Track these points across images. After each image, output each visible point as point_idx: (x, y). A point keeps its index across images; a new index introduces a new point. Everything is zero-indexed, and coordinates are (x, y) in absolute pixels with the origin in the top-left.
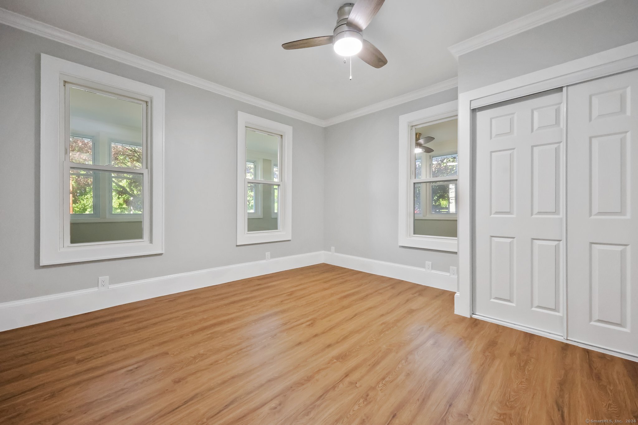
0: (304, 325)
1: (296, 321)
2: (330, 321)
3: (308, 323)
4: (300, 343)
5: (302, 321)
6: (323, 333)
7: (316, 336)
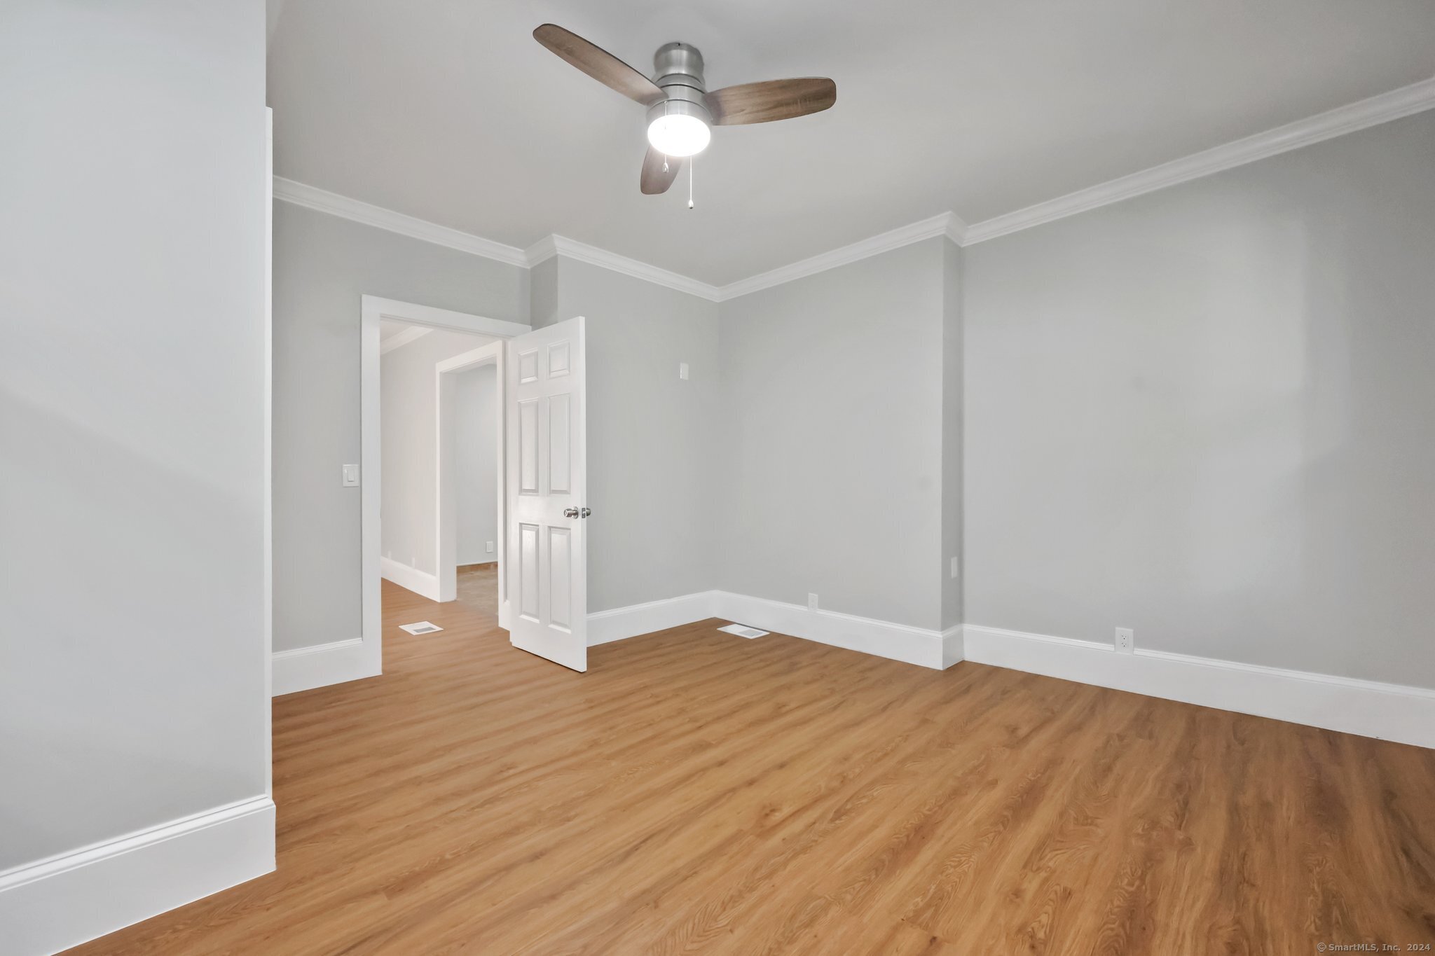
0: (786, 810)
1: (814, 823)
2: (717, 826)
3: (777, 817)
4: (782, 766)
5: (798, 825)
6: (733, 790)
7: (751, 783)
